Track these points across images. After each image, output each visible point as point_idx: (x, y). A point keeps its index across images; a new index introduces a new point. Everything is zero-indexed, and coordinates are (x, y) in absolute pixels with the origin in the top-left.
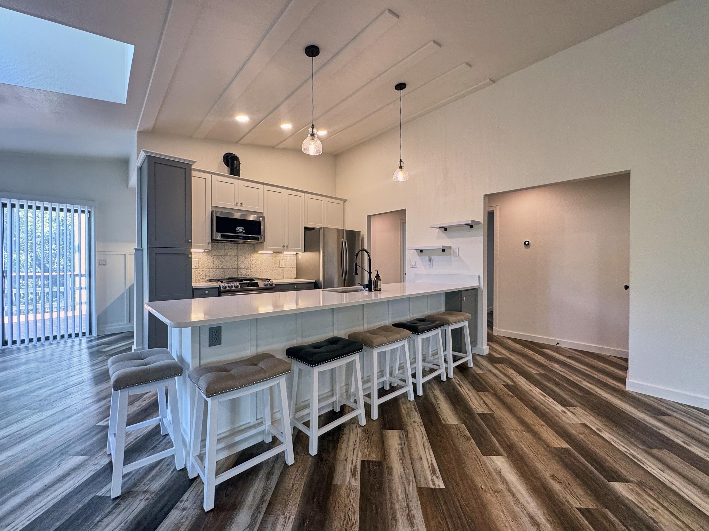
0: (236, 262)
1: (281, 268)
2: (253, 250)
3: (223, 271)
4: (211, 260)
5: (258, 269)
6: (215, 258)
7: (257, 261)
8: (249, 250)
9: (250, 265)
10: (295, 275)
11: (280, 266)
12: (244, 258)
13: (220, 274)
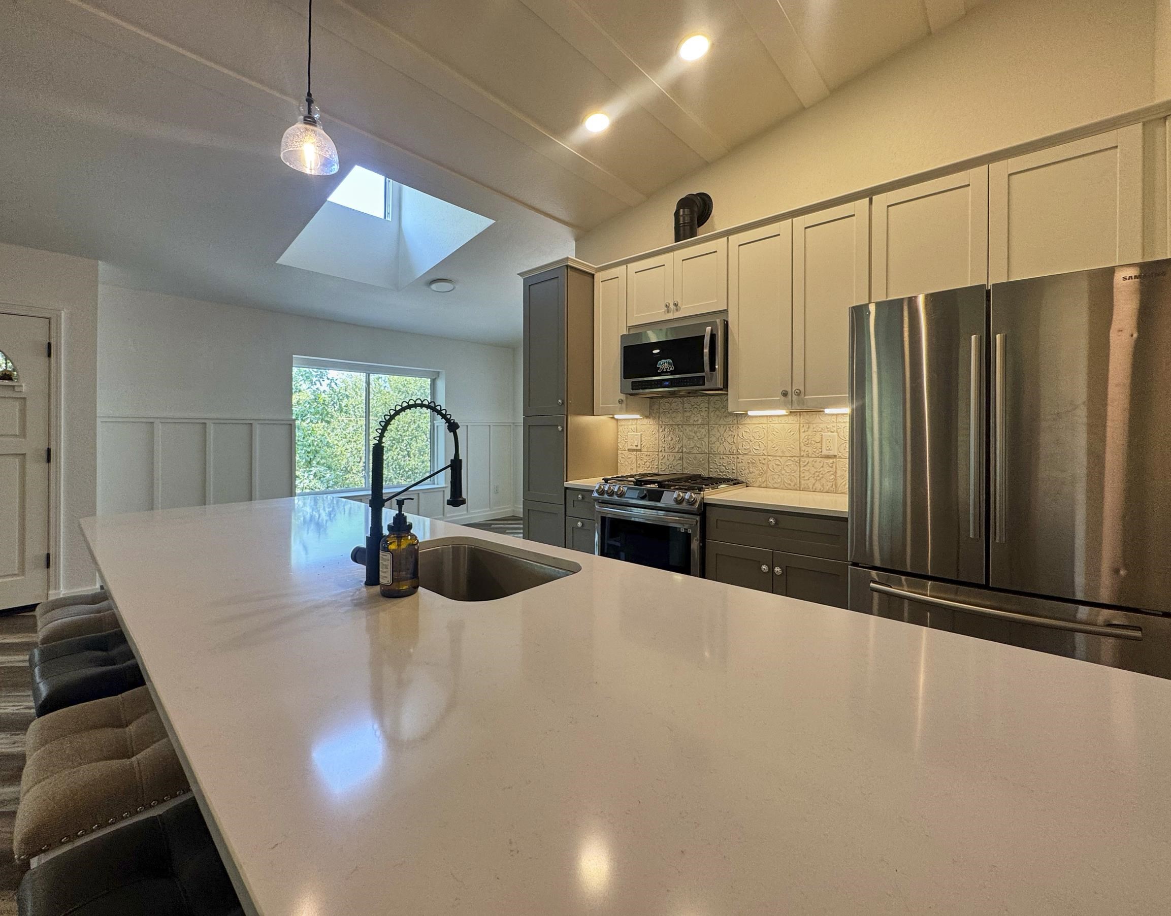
0: (706, 440)
1: (828, 457)
3: (681, 459)
4: (661, 434)
5: (756, 458)
6: (666, 430)
7: (755, 435)
9: (737, 447)
12: (722, 429)
13: (675, 463)
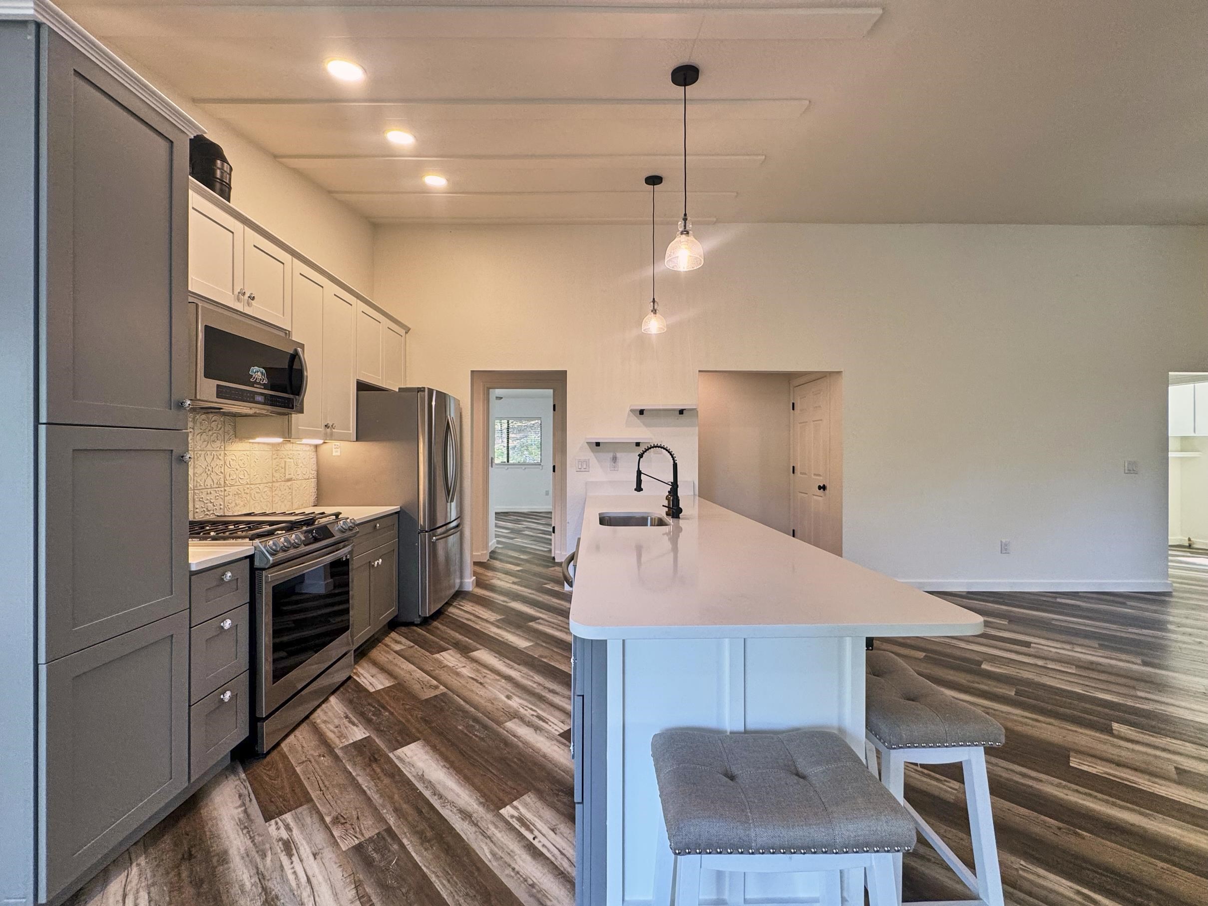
1: (289, 480)
2: (232, 432)
5: (241, 488)
7: (241, 463)
8: (221, 432)
9: (225, 477)
10: (313, 498)
11: (288, 477)
